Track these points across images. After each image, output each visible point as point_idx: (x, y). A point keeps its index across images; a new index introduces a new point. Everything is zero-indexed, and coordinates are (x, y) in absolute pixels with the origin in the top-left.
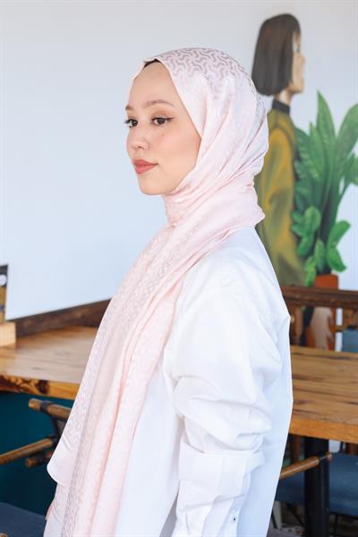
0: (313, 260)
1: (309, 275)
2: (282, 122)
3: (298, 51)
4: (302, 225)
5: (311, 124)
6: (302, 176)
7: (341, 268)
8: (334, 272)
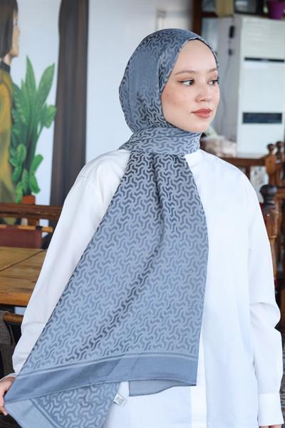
0: (21, 185)
3: (16, 24)
5: (22, 81)
6: (16, 121)
7: (37, 190)
8: (33, 194)
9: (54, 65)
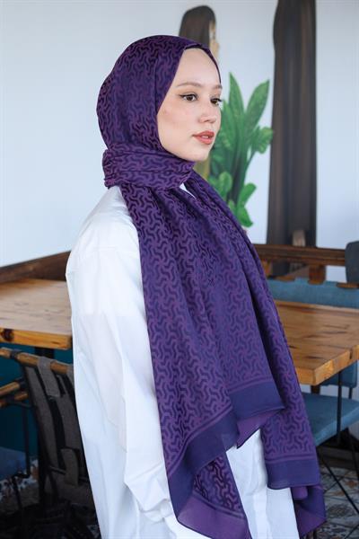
3: (214, 38)
5: (224, 102)
7: (249, 223)
9: (268, 82)
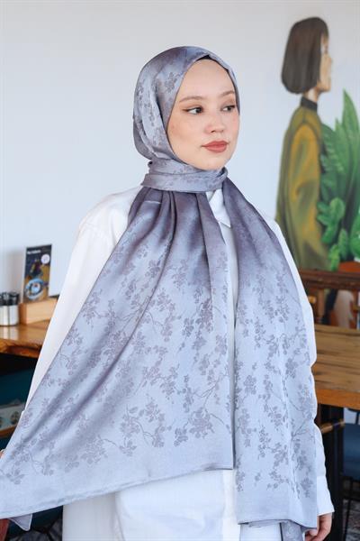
0: (337, 248)
1: (333, 262)
2: (310, 118)
3: (326, 52)
4: (327, 215)
5: (337, 121)
6: (327, 169)
8: (356, 259)
